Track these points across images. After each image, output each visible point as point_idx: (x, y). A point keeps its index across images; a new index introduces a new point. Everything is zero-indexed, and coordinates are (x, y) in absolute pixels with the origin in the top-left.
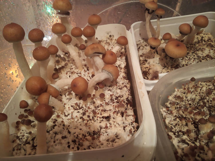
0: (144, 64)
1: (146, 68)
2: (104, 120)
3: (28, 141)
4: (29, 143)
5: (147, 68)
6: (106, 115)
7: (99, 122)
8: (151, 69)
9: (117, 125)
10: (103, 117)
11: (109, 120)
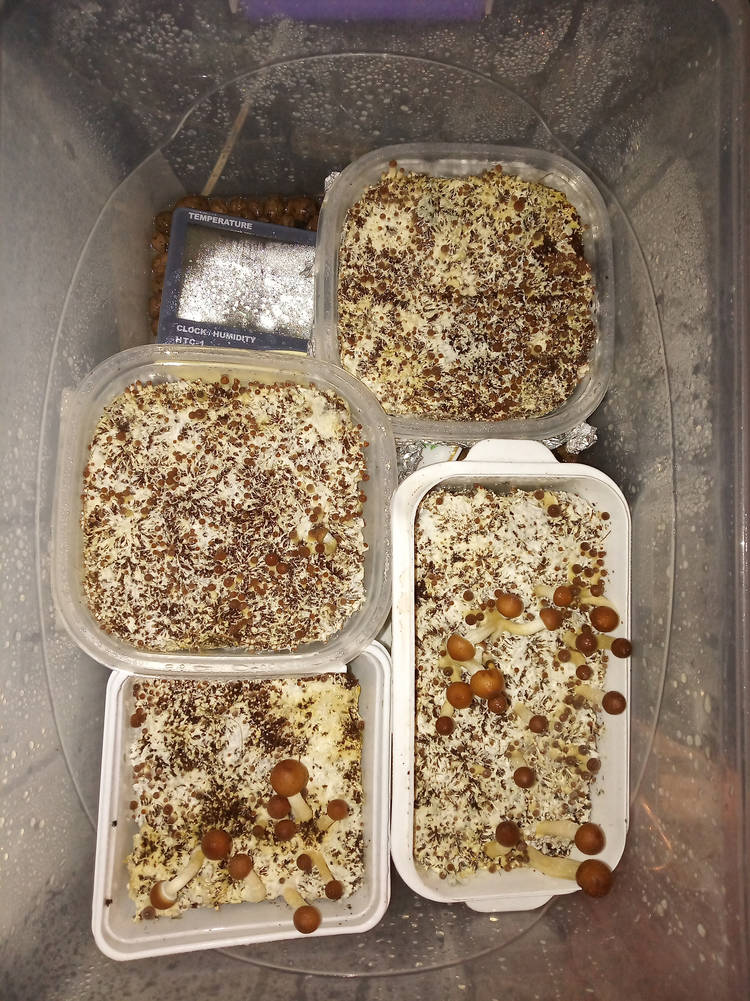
0: (353, 763)
1: (352, 747)
2: (461, 555)
3: (577, 527)
4: (574, 523)
5: (347, 748)
6: (459, 565)
7: (470, 552)
8: (339, 743)
9: (441, 546)
10: (464, 560)
11: (455, 554)
